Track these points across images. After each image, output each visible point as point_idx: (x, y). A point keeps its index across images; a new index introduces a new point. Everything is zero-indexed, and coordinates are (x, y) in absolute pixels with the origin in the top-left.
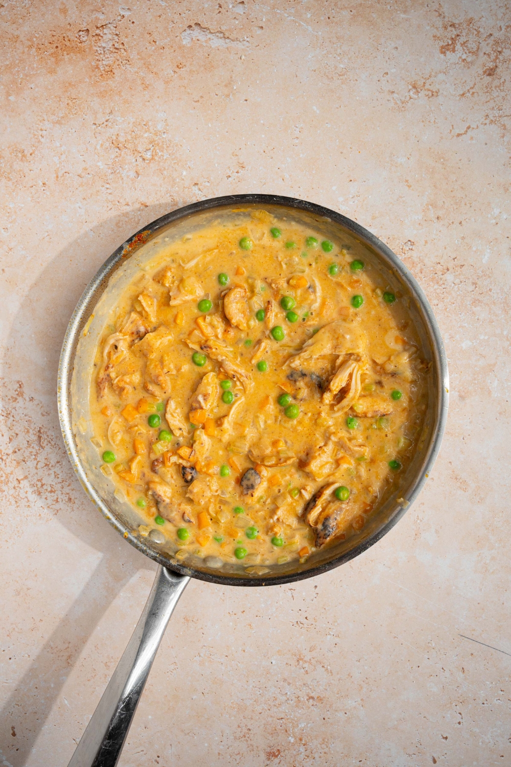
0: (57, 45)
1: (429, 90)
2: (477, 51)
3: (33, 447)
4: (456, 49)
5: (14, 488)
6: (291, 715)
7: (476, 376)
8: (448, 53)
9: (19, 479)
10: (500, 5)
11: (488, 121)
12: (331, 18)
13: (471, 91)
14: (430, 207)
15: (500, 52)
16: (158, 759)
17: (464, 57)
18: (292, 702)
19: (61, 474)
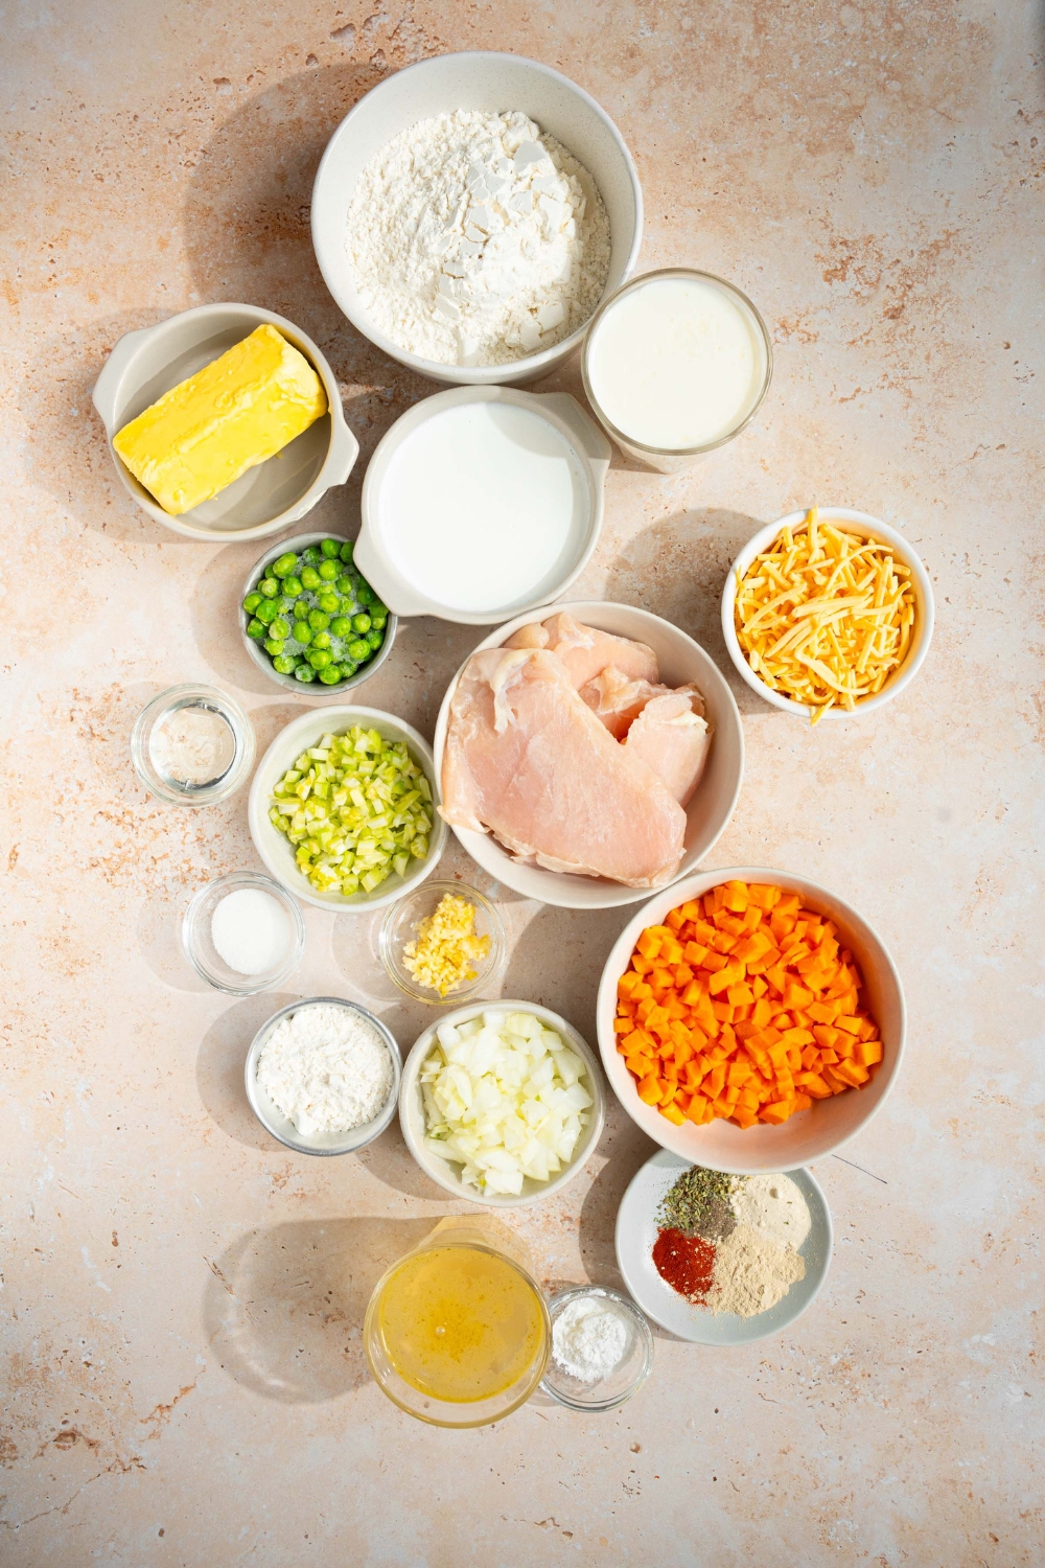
0: (266, 224)
1: (804, 332)
2: (877, 281)
3: (181, 811)
4: (847, 276)
5: (147, 870)
6: (535, 1242)
7: (844, 753)
8: (835, 281)
9: (156, 857)
10: (912, 221)
11: (886, 384)
12: (670, 217)
13: (865, 338)
14: (794, 501)
15: (910, 287)
16: (329, 1296)
17: (858, 289)
18: (537, 1224)
19: (220, 855)
